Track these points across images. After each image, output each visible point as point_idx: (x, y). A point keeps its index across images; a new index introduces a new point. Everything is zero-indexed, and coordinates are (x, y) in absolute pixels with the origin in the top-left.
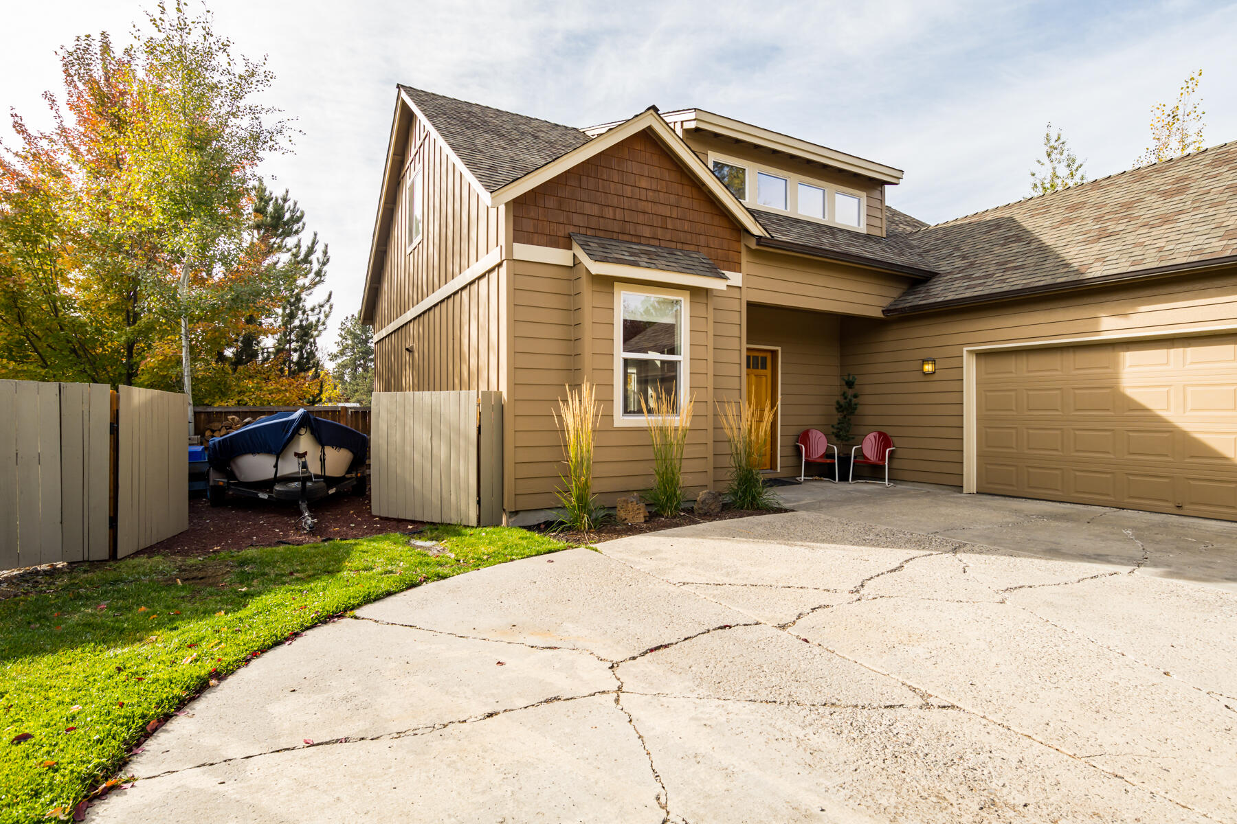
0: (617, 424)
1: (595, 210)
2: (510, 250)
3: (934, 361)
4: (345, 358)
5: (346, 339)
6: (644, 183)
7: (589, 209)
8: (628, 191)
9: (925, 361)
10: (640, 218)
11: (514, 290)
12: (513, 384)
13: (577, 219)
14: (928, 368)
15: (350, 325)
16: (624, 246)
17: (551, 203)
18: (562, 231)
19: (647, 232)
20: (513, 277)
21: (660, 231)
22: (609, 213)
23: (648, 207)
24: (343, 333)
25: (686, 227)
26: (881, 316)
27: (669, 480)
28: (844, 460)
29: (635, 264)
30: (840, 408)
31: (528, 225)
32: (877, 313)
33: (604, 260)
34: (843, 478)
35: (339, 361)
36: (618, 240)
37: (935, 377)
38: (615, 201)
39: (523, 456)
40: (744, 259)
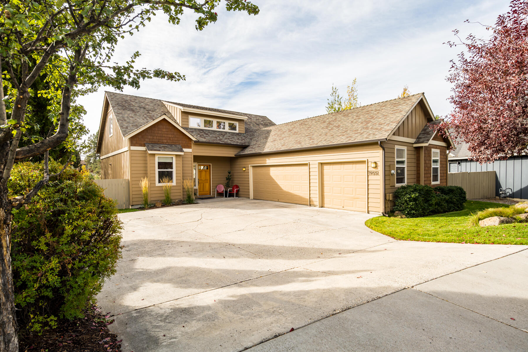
0: (156, 185)
1: (152, 137)
2: (130, 148)
3: (245, 168)
4: (90, 153)
5: (91, 145)
6: (164, 130)
7: (149, 137)
8: (160, 132)
9: (243, 168)
10: (164, 138)
11: (131, 157)
12: (131, 177)
13: (146, 140)
14: (244, 169)
15: (92, 139)
16: (158, 146)
17: (140, 137)
18: (143, 143)
19: (165, 141)
20: (131, 154)
21: (169, 141)
22: (155, 138)
23: (166, 135)
24: (89, 142)
25: (176, 139)
26: (234, 156)
27: (168, 197)
28: (226, 192)
29: (159, 150)
30: (227, 179)
31: (134, 142)
32: (233, 156)
33: (151, 150)
34: (226, 197)
35: (88, 154)
36: (158, 144)
37: (245, 172)
38: (157, 135)
39: (134, 193)
40: (192, 145)
